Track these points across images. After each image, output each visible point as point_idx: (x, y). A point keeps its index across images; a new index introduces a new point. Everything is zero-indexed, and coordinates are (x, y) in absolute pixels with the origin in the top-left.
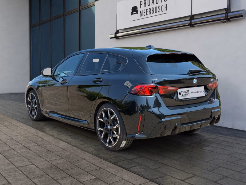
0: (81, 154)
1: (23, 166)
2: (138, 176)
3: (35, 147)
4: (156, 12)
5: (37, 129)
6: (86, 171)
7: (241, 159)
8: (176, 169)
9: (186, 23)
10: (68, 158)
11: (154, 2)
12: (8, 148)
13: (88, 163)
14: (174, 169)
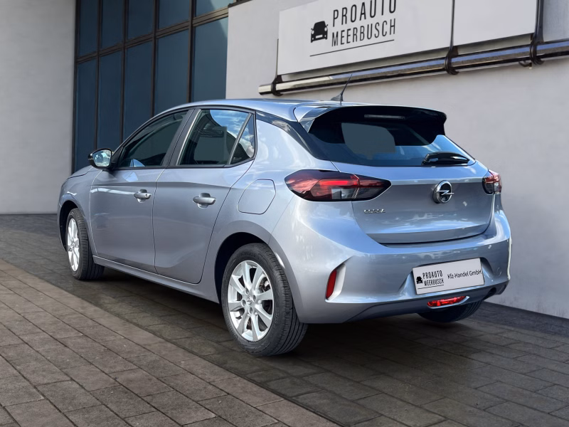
0: (184, 360)
1: (49, 384)
2: (314, 415)
3: (79, 340)
4: (369, 37)
5: (83, 299)
6: (193, 401)
7: (555, 385)
8: (405, 402)
9: (439, 65)
10: (153, 368)
11: (364, 14)
12: (15, 341)
13: (200, 380)
14: (400, 403)
